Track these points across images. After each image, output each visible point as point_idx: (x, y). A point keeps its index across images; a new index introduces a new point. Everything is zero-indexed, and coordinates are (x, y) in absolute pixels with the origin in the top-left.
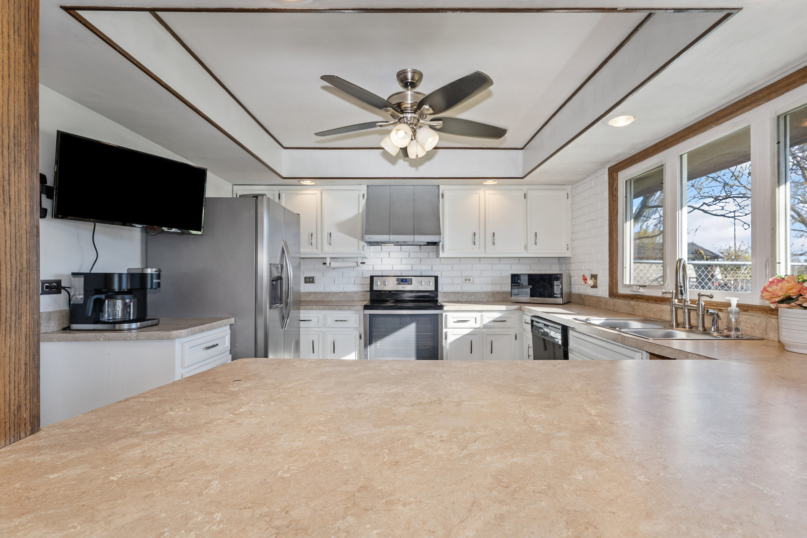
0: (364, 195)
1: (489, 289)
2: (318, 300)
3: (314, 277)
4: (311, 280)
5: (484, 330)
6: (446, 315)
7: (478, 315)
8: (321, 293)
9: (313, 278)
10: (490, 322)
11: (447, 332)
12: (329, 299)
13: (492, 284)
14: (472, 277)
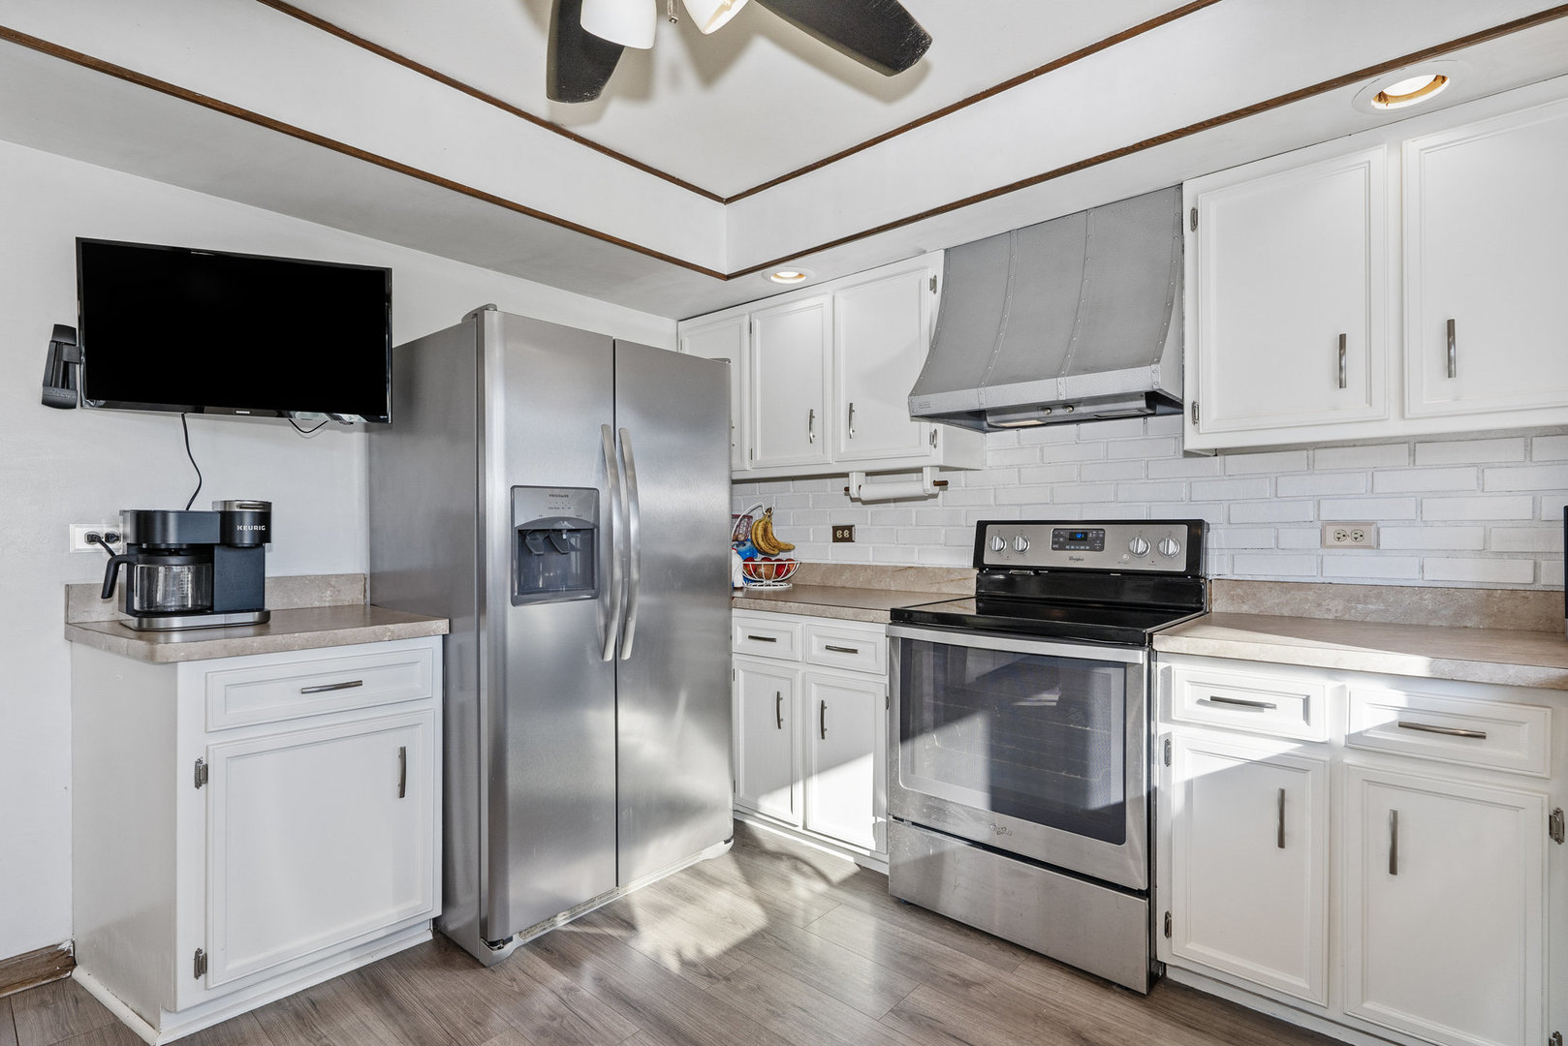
0: (934, 282)
1: (1469, 573)
2: (858, 585)
3: (853, 526)
4: (846, 533)
5: (1350, 759)
6: (1168, 672)
7: (1321, 689)
8: (865, 568)
9: (850, 528)
10: (1384, 727)
11: (1170, 734)
12: (882, 586)
13: (1482, 552)
14: (1369, 523)
